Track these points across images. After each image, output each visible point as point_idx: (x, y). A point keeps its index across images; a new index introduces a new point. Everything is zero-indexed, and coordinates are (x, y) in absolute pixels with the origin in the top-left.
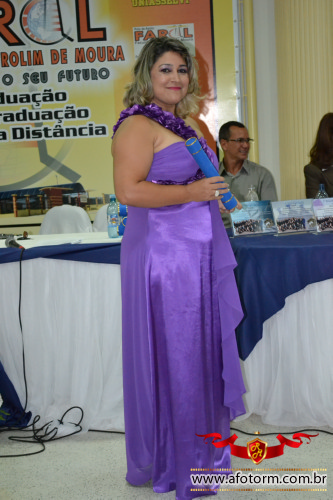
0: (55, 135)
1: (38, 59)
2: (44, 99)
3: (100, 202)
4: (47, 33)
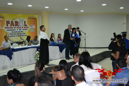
0: (22, 36)
2: (21, 32)
4: (21, 25)
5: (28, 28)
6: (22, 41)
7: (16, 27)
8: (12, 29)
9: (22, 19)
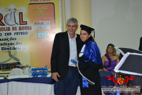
0: (13, 49)
1: (9, 29)
2: (10, 40)
3: (25, 67)
4: (11, 22)
5: (29, 28)
6: (12, 61)
9: (12, 7)
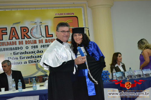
1: (35, 42)
2: (37, 52)
4: (38, 35)
7: (24, 41)
8: (14, 46)
9: (38, 20)
